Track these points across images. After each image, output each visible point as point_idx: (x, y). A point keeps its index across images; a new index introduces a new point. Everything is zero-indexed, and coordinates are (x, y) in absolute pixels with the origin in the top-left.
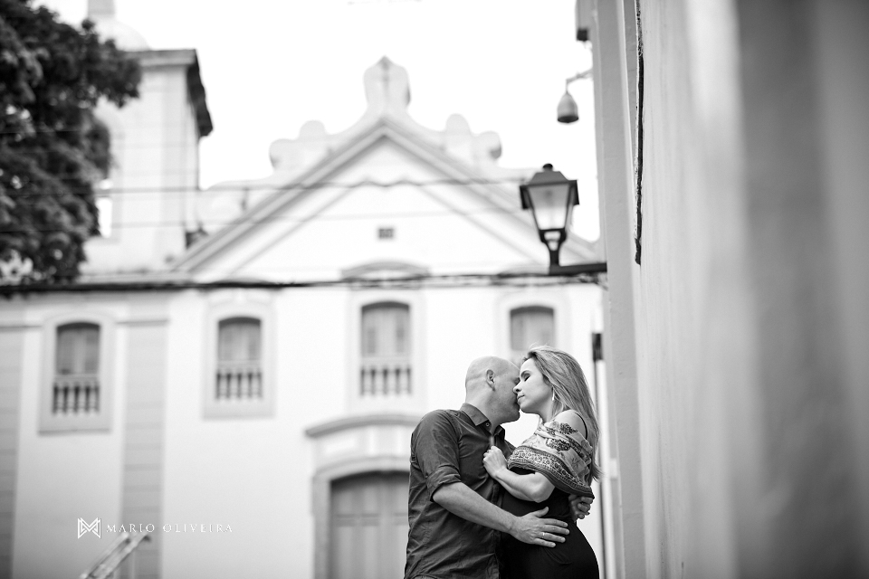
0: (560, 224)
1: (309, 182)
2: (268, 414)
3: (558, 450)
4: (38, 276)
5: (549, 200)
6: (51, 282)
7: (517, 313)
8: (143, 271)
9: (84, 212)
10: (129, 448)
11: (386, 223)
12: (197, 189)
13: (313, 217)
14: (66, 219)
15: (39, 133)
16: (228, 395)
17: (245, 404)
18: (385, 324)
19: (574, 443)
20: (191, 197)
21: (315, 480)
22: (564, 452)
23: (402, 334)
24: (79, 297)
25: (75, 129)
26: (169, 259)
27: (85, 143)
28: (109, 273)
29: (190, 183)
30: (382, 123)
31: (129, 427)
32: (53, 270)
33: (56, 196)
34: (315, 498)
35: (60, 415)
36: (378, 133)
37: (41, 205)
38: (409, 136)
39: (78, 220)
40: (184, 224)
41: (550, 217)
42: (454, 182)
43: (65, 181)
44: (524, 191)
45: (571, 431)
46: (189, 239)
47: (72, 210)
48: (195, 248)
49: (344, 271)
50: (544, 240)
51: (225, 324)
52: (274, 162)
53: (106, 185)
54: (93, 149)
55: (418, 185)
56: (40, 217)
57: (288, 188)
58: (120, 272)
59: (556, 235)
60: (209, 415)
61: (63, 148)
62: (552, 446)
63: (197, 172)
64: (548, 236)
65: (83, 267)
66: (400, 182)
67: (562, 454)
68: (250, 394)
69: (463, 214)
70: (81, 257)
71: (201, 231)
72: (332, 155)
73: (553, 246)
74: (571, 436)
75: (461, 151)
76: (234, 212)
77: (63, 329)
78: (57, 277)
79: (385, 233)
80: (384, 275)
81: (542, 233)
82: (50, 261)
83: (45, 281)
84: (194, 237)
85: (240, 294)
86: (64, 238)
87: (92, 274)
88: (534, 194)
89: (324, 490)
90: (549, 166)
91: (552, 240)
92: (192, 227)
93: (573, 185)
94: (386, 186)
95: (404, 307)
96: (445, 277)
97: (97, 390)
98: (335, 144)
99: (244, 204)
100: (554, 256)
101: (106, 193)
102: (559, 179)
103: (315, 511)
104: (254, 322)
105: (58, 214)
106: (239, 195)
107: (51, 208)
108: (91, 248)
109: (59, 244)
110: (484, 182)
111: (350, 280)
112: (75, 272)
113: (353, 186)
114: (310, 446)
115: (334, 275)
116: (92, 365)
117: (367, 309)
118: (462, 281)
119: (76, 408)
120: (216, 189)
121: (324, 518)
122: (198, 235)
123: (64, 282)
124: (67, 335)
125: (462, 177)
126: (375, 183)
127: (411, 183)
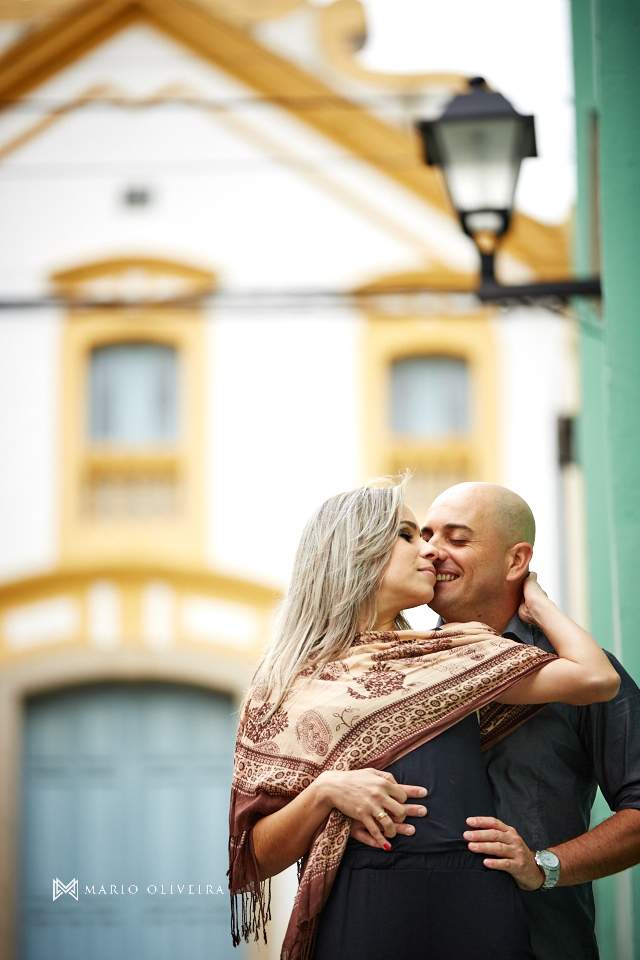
0: (498, 197)
5: (479, 151)
7: (402, 362)
23: (165, 402)
41: (481, 184)
44: (429, 130)
49: (54, 277)
50: (469, 232)
59: (490, 222)
64: (477, 222)
73: (487, 243)
79: (137, 198)
80: (135, 285)
81: (463, 217)
88: (449, 137)
89: (9, 712)
90: (478, 82)
91: (484, 231)
93: (528, 123)
95: (165, 347)
100: (488, 262)
102: (497, 109)
117: (100, 350)
126: (120, 103)
127: (192, 103)
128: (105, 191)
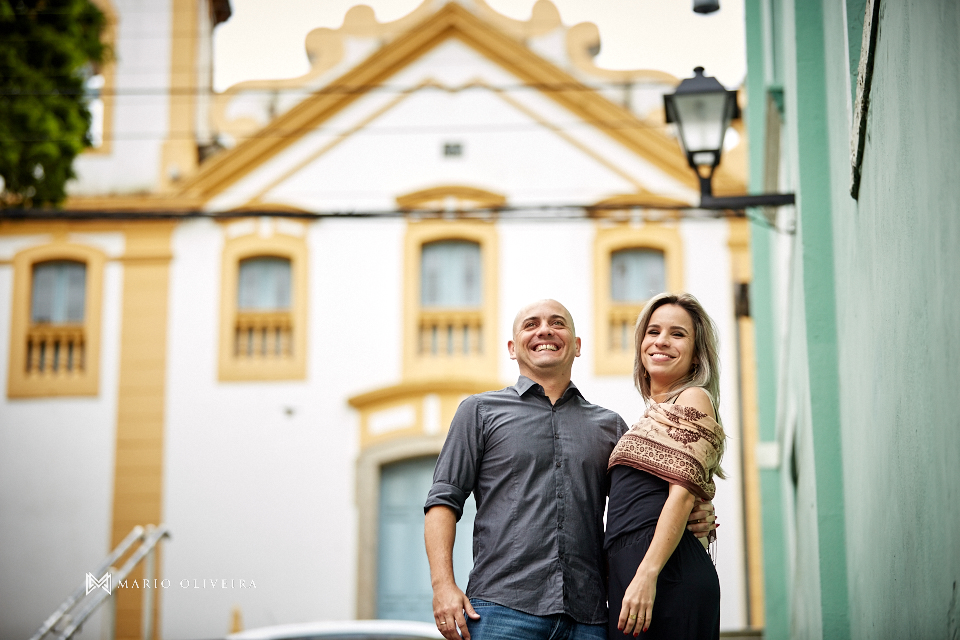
0: (713, 144)
1: (354, 83)
2: (299, 376)
3: (685, 442)
4: (10, 199)
5: (700, 111)
6: (28, 207)
7: (619, 254)
8: (143, 194)
9: (74, 117)
10: (123, 418)
11: (453, 137)
12: (211, 91)
13: (358, 128)
14: (52, 125)
15: (18, 16)
16: (249, 353)
17: (270, 364)
18: (451, 264)
19: (704, 431)
20: (203, 103)
21: (359, 463)
22: (692, 444)
23: (470, 279)
24: (62, 226)
25: (62, 12)
26: (176, 180)
27: (76, 29)
28: (99, 197)
29: (203, 82)
30: (450, 9)
31: (125, 392)
32: (31, 192)
33: (40, 97)
34: (359, 486)
35: (35, 376)
36: (443, 23)
37: (20, 107)
38: (486, 27)
39: (67, 127)
40: (194, 135)
41: (701, 135)
42: (542, 87)
43: (50, 77)
44: (668, 100)
45: (699, 416)
46: (201, 153)
47: (61, 115)
48: (208, 165)
49: (399, 199)
50: (693, 165)
51: (246, 262)
52: (311, 55)
53: (95, 83)
54: (86, 37)
55: (498, 90)
56: (20, 123)
57: (326, 91)
58: (113, 195)
59: (709, 158)
60: (225, 377)
61: (48, 35)
62: (677, 439)
63: (211, 70)
64: (699, 159)
65: (71, 187)
66: (469, 86)
67: (690, 448)
68: (277, 352)
69: (554, 129)
70: (69, 174)
71: (216, 144)
72: (384, 50)
73: (705, 173)
74: (699, 422)
75: (550, 47)
76: (260, 119)
77: (37, 266)
78: (37, 201)
79: (452, 150)
80: (451, 203)
81: (690, 156)
82: (27, 179)
83: (21, 206)
84: (208, 151)
85: (266, 226)
86: (52, 149)
87: (80, 197)
88: (681, 104)
89: (371, 475)
90: (699, 70)
91: (703, 164)
92: (204, 138)
93: (733, 96)
94: (453, 91)
95: (474, 244)
96: (544, 208)
97: (82, 344)
98: (390, 36)
99: (272, 110)
100: (706, 186)
101: (98, 94)
102: (713, 86)
103: (359, 502)
104: (283, 261)
105: (42, 120)
106: (264, 99)
107: (34, 111)
108: (82, 164)
109: (43, 158)
110: (581, 88)
111: (405, 209)
112: (58, 195)
113: (409, 91)
114: (353, 418)
115: (387, 204)
116: (77, 311)
117: (427, 246)
118: (567, 213)
119: (55, 367)
120: (234, 91)
121: (370, 511)
122: (213, 150)
123: (47, 208)
124: (45, 275)
125: (552, 80)
126: (439, 87)
127: (486, 87)
128: (433, 144)
